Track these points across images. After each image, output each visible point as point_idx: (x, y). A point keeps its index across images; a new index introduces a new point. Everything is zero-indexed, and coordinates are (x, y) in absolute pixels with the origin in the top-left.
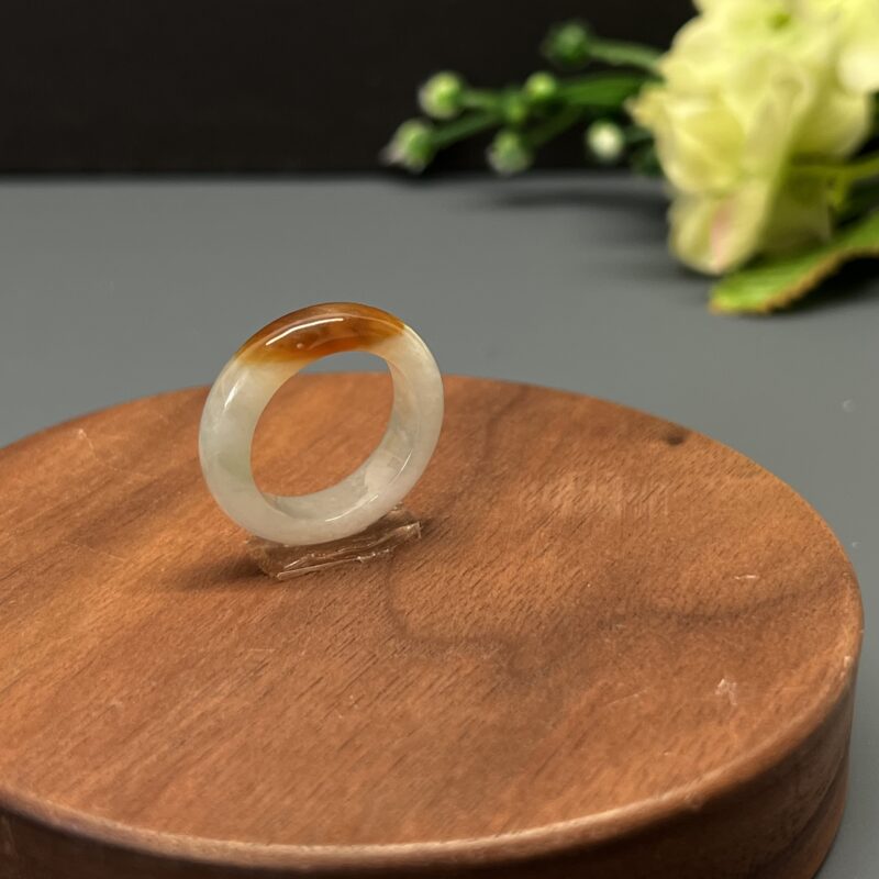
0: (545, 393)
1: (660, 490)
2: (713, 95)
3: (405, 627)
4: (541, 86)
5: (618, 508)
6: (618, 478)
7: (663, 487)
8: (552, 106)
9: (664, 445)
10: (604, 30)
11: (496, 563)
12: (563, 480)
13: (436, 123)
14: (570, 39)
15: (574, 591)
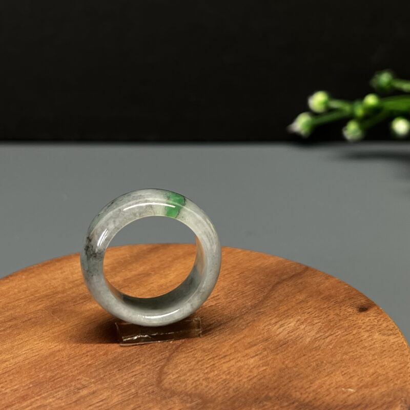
0: (315, 272)
1: (337, 334)
3: (161, 381)
4: (371, 100)
5: (308, 340)
6: (319, 324)
7: (339, 333)
9: (355, 310)
11: (228, 357)
12: (292, 320)
15: (255, 380)
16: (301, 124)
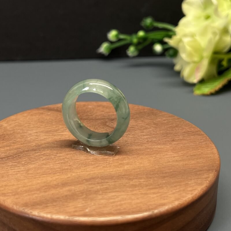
2: (192, 36)
4: (141, 34)
8: (144, 39)
10: (157, 19)
13: (112, 43)
14: (148, 21)
16: (104, 48)
